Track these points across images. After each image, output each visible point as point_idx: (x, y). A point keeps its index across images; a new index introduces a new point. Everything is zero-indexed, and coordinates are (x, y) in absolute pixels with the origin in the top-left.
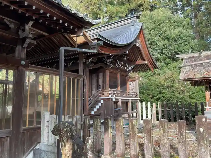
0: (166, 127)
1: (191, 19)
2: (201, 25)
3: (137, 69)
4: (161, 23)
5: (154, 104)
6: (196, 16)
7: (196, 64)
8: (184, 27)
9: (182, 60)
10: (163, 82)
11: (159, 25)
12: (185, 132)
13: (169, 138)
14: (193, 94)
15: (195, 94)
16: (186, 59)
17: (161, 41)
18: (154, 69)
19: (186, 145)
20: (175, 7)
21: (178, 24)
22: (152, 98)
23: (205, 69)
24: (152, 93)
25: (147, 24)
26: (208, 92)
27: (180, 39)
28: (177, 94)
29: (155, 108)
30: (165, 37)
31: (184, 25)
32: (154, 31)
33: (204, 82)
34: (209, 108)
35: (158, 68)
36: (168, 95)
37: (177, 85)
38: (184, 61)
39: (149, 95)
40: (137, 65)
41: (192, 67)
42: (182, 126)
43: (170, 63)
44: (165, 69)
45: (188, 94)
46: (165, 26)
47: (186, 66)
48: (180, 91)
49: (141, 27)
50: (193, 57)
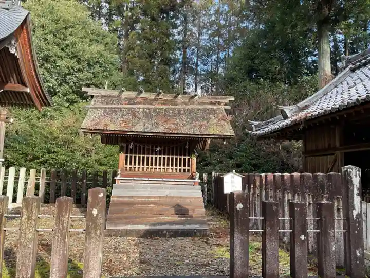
0: (34, 210)
1: (119, 38)
2: (132, 52)
3: (8, 100)
4: (69, 27)
5: (33, 171)
6: (127, 36)
7: (112, 108)
8: (106, 47)
9: (92, 97)
10: (57, 133)
11: (66, 28)
12: (67, 217)
13: (38, 229)
14: (104, 157)
15: (108, 158)
16: (97, 97)
17: (65, 59)
18: (41, 105)
19: (66, 240)
20: (98, 9)
21: (97, 38)
22: (31, 160)
23: (123, 118)
24: (33, 151)
25: (42, 20)
26: (123, 154)
27: (98, 65)
28: (78, 155)
29: (35, 179)
30: (73, 53)
31: (107, 44)
32: (54, 38)
33: (119, 139)
34: (121, 179)
35: (49, 105)
36: (62, 157)
37: (80, 140)
38: (94, 99)
39: (27, 155)
40: (7, 91)
41: (105, 112)
42: (64, 206)
43: (76, 102)
44: (65, 110)
45: (97, 157)
46: (76, 34)
47: (96, 108)
48: (84, 151)
49: (24, 18)
50: (110, 96)
